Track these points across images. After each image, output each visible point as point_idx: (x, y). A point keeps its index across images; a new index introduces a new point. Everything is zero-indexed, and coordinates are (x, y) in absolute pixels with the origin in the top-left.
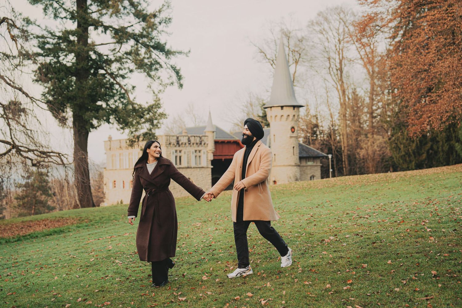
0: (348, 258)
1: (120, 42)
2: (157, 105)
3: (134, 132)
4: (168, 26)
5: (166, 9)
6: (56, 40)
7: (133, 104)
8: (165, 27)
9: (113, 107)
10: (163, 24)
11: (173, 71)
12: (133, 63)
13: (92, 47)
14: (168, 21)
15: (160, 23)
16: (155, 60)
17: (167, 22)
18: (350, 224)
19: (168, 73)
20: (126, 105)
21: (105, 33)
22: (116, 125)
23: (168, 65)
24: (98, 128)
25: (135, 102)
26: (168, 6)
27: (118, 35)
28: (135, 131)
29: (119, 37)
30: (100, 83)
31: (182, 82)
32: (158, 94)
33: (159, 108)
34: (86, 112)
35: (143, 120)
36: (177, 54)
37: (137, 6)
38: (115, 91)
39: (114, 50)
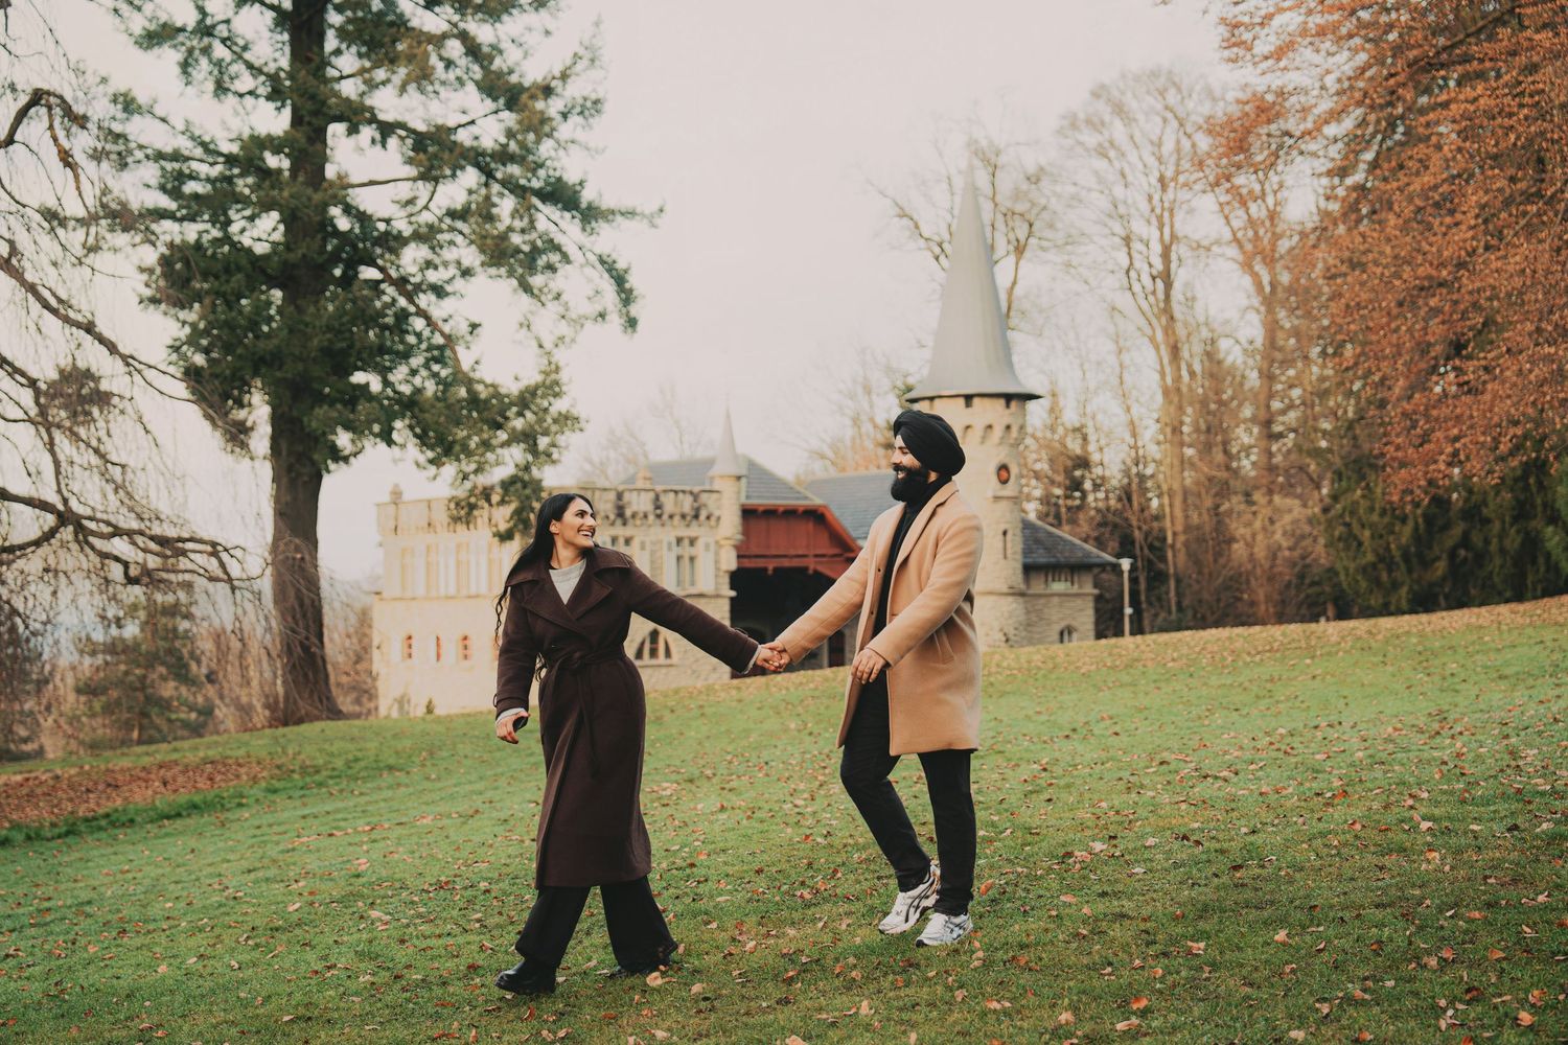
0: (1144, 920)
1: (430, 175)
2: (551, 387)
3: (472, 476)
4: (590, 127)
5: (587, 69)
6: (219, 168)
7: (469, 382)
8: (579, 129)
9: (406, 389)
10: (574, 119)
11: (606, 275)
12: (473, 247)
13: (339, 192)
14: (591, 108)
15: (565, 116)
16: (545, 238)
17: (587, 113)
18: (1166, 798)
19: (590, 280)
20: (446, 384)
21: (384, 146)
22: (414, 451)
23: (589, 255)
24: (352, 459)
25: (477, 375)
26: (592, 60)
27: (425, 151)
28: (476, 472)
29: (429, 159)
30: (363, 311)
31: (634, 310)
32: (555, 351)
33: (556, 395)
34: (312, 408)
35: (502, 436)
36: (619, 218)
37: (491, 59)
38: (412, 339)
39: (411, 202)
